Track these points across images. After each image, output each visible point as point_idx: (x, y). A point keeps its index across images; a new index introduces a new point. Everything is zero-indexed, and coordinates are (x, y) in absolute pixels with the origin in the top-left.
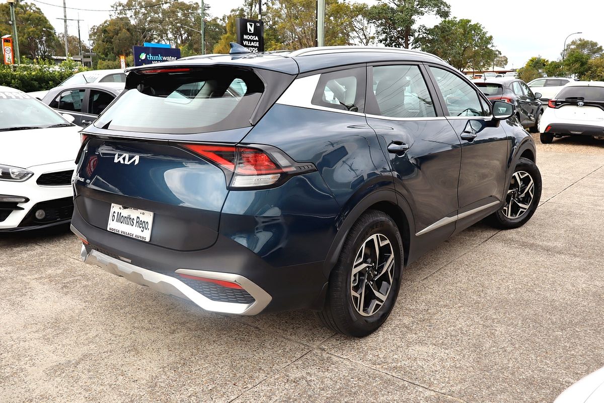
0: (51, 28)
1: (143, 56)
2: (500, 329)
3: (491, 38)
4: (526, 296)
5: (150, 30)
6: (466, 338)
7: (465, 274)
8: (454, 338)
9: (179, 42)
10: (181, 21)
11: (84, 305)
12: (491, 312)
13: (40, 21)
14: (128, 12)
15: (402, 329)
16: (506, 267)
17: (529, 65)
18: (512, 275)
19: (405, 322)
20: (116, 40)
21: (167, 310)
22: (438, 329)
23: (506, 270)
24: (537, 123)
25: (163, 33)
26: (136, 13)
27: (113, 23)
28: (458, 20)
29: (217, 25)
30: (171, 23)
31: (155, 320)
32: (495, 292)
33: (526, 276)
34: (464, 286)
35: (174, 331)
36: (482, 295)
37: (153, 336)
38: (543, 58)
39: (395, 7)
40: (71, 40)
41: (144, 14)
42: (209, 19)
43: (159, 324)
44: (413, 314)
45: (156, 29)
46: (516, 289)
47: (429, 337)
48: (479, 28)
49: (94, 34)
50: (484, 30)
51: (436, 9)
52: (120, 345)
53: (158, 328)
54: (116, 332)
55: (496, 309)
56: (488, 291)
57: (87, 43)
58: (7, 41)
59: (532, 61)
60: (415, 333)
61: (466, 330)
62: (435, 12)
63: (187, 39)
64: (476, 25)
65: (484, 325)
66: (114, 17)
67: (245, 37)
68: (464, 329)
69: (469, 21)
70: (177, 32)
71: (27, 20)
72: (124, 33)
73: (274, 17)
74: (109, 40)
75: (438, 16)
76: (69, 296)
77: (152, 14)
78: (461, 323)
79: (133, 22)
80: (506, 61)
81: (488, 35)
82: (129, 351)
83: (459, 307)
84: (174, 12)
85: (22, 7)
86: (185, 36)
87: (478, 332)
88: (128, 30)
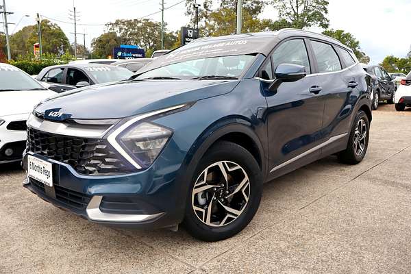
0: (67, 39)
1: (120, 54)
2: (368, 256)
3: (358, 43)
4: (390, 225)
5: (129, 40)
6: (336, 264)
7: (336, 205)
8: (324, 263)
9: (148, 47)
10: (149, 34)
11: (19, 222)
12: (359, 239)
13: (59, 35)
14: (115, 28)
15: (278, 253)
16: (371, 200)
17: (385, 61)
18: (377, 207)
19: (281, 246)
20: (107, 46)
21: (83, 229)
22: (311, 254)
23: (372, 202)
24: (392, 97)
25: (138, 41)
26: (121, 29)
27: (106, 35)
28: (335, 31)
29: (173, 37)
30: (143, 35)
31: (70, 238)
32: (362, 221)
33: (390, 208)
34: (336, 216)
35: (82, 248)
36: (351, 224)
37: (62, 252)
38: (395, 56)
39: (291, 22)
40: (79, 47)
41: (126, 29)
42: (168, 32)
43: (72, 241)
44: (289, 239)
45: (133, 39)
46: (381, 219)
47: (302, 262)
48: (349, 36)
49: (94, 43)
50: (354, 37)
51: (319, 22)
52: (32, 259)
53: (69, 245)
54: (33, 247)
55: (363, 236)
56: (357, 220)
57: (90, 49)
58: (37, 46)
59: (387, 58)
60: (289, 258)
61: (336, 257)
62: (319, 25)
63: (153, 46)
64: (347, 34)
65: (352, 252)
66: (107, 32)
67: (186, 39)
68: (334, 255)
69: (343, 31)
70: (146, 41)
71: (52, 34)
72: (113, 42)
73: (210, 30)
74: (103, 47)
75: (321, 27)
76: (11, 216)
77: (131, 30)
78: (332, 249)
79: (119, 35)
80: (369, 59)
81: (356, 41)
82: (37, 265)
83: (331, 234)
84: (145, 28)
85: (49, 26)
86: (152, 44)
87: (347, 258)
88: (115, 40)
